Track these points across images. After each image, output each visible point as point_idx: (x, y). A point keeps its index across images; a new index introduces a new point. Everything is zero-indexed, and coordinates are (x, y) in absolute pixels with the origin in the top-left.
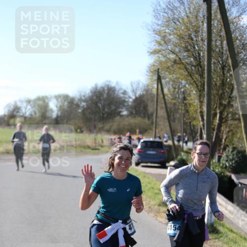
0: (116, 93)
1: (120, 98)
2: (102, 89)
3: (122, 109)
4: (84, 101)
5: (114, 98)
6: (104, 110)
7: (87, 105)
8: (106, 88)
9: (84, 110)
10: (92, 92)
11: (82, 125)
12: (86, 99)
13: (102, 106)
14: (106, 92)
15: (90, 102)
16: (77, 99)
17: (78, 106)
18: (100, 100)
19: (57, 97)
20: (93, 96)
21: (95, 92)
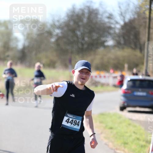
0: (99, 16)
1: (105, 23)
2: (81, 12)
3: (107, 37)
4: (59, 28)
5: (96, 23)
6: (83, 39)
7: (62, 33)
8: (86, 11)
9: (59, 39)
10: (68, 16)
11: (55, 59)
12: (61, 25)
13: (82, 34)
14: (86, 15)
15: (66, 29)
16: (49, 26)
17: (50, 33)
18: (79, 26)
20: (69, 21)
21: (72, 16)
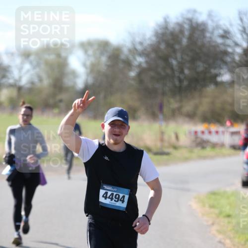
0: (208, 35)
1: (217, 46)
2: (177, 29)
3: (221, 68)
4: (142, 54)
5: (203, 45)
6: (182, 72)
7: (147, 62)
8: (186, 26)
9: (142, 72)
10: (156, 34)
11: (136, 104)
12: (145, 50)
13: (179, 63)
14: (187, 33)
15: (153, 55)
16: (125, 51)
17: (128, 64)
18: (175, 51)
19: (85, 46)
20: (159, 43)
21: (163, 34)
